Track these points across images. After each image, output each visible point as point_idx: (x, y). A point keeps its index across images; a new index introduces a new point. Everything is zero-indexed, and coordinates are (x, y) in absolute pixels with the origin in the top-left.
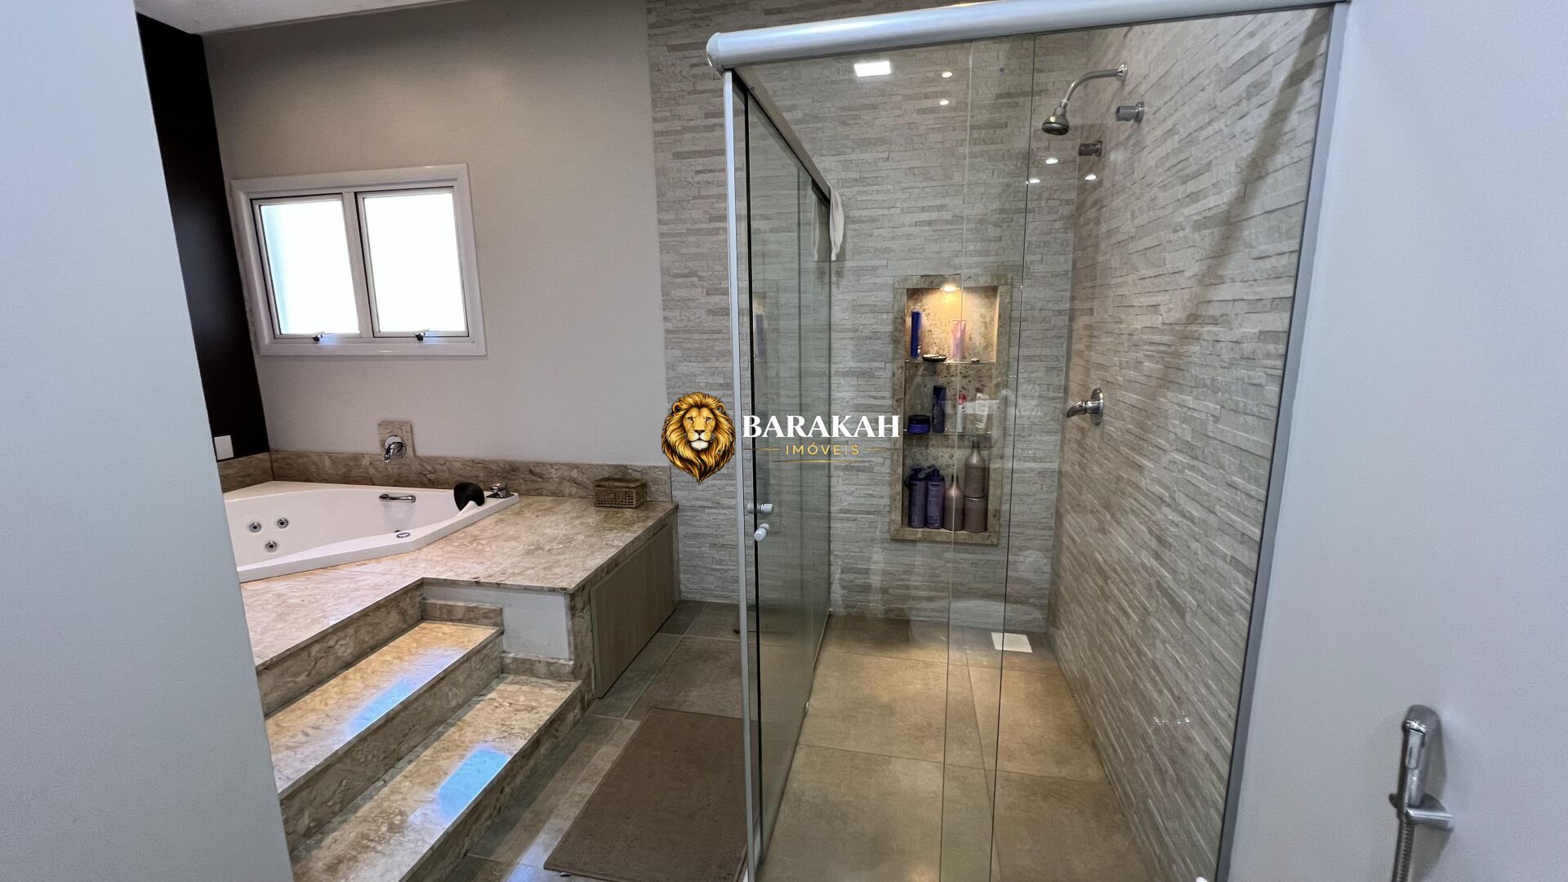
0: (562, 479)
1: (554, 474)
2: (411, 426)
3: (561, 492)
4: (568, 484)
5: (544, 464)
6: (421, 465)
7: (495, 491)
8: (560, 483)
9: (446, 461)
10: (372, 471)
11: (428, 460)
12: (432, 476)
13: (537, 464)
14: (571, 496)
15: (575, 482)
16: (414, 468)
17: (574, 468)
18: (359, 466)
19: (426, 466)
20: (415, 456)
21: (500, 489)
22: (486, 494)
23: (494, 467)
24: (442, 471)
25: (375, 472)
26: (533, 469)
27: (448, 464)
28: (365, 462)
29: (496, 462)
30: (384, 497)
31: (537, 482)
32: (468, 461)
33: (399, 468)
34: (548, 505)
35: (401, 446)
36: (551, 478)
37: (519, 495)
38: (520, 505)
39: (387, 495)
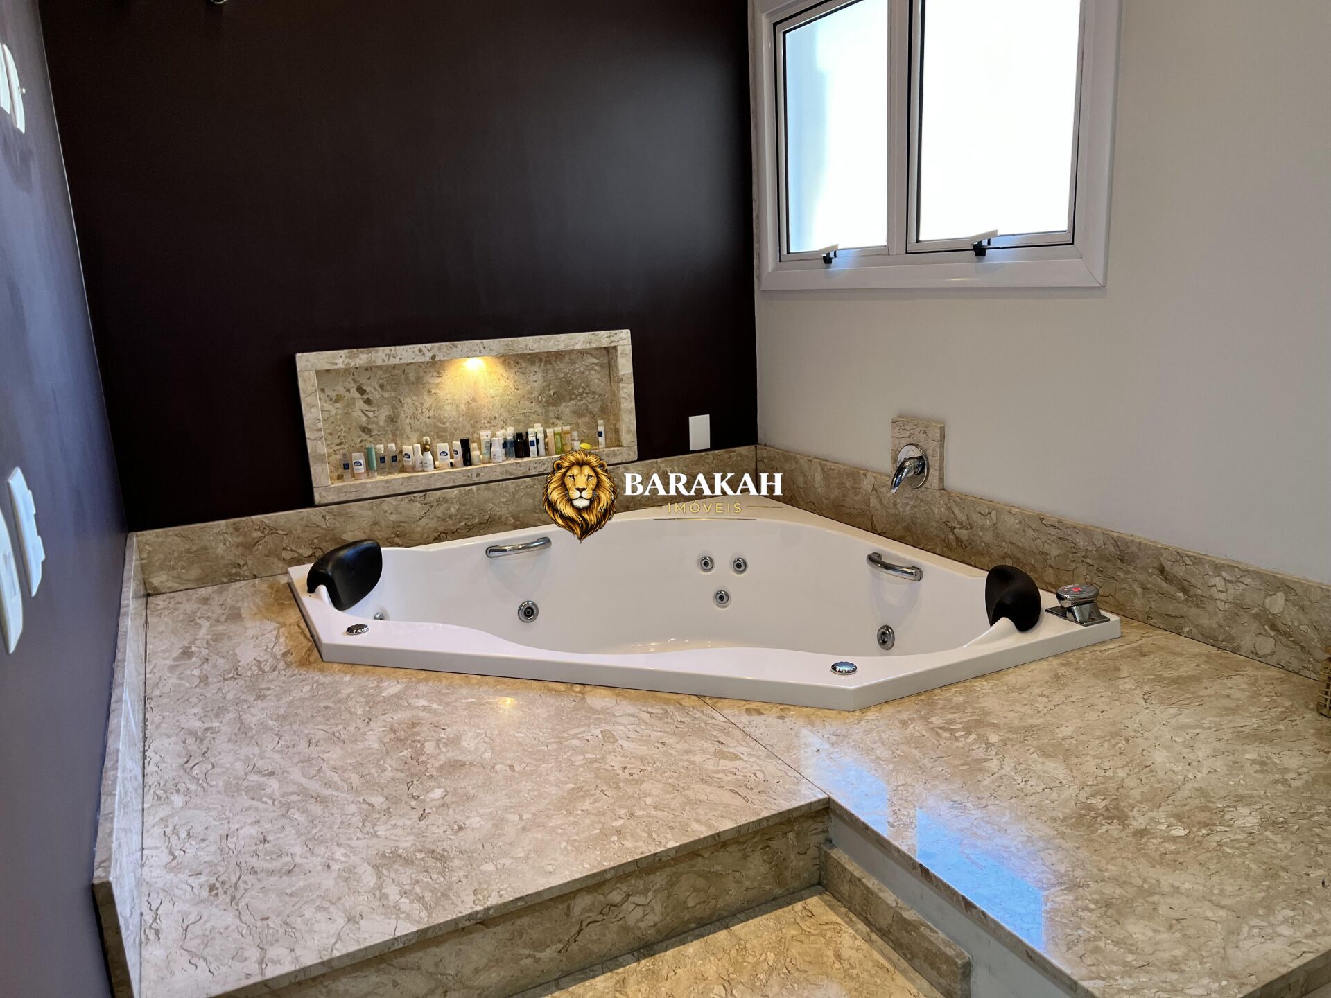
0: (1239, 607)
1: (1221, 590)
2: (942, 429)
3: (1229, 639)
4: (1254, 626)
5: (1198, 561)
6: (949, 508)
7: (1066, 604)
8: (1233, 617)
9: (992, 508)
10: (873, 502)
11: (963, 500)
12: (964, 534)
13: (1180, 557)
14: (1255, 655)
15: (1272, 623)
16: (936, 511)
17: (1277, 589)
18: (856, 490)
19: (956, 511)
20: (942, 489)
21: (1080, 602)
22: (1048, 600)
23: (1081, 542)
24: (982, 528)
25: (879, 506)
26: (1167, 565)
27: (994, 514)
28: (866, 484)
29: (1087, 532)
30: (875, 559)
31: (1173, 598)
32: (1029, 517)
33: (914, 507)
34: (1188, 669)
35: (922, 465)
36: (1211, 598)
37: (1122, 621)
38: (1117, 650)
39: (880, 556)
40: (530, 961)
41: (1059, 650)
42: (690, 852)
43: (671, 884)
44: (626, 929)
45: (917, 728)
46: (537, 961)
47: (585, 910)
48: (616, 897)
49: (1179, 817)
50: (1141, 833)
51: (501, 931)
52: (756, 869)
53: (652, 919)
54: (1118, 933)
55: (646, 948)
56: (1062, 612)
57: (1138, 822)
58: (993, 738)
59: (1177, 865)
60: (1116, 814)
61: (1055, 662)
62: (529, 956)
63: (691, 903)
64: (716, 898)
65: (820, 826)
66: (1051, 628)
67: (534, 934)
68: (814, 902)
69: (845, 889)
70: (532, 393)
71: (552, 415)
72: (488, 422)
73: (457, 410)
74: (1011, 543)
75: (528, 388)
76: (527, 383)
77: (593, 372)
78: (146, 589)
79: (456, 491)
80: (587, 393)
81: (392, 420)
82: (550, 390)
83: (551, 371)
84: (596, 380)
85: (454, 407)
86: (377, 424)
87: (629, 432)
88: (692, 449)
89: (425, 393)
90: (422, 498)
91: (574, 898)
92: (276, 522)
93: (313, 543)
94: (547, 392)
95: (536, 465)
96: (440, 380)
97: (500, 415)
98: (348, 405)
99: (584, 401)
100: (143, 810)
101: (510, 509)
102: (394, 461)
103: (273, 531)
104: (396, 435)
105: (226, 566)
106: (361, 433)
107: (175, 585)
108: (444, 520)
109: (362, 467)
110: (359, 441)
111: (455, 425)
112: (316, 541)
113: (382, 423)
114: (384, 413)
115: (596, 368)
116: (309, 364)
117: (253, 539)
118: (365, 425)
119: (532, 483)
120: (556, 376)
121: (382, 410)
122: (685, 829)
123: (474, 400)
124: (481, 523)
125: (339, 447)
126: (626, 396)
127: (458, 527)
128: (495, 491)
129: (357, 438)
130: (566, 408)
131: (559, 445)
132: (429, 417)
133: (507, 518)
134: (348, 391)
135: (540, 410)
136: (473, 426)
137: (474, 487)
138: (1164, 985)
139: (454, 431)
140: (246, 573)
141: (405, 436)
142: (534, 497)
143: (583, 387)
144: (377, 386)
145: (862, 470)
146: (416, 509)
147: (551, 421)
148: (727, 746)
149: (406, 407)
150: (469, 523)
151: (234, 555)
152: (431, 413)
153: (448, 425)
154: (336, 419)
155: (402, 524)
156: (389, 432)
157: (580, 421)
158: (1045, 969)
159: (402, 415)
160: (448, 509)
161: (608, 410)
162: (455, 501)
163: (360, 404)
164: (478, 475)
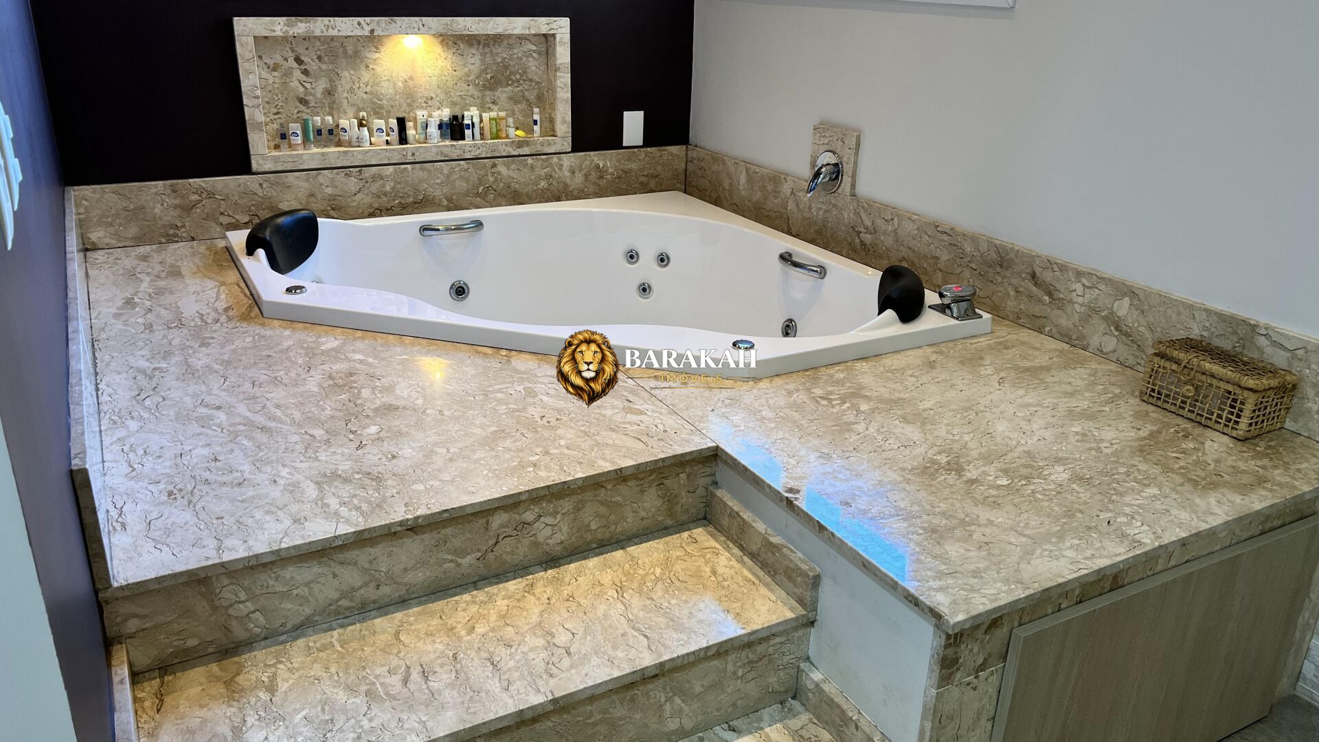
0: (1093, 310)
1: (1080, 295)
2: (858, 138)
3: (1082, 337)
4: (1103, 327)
5: (1063, 268)
6: (857, 214)
7: (946, 301)
8: (1086, 319)
9: (895, 214)
10: (791, 205)
11: (871, 206)
12: (868, 238)
13: (1050, 264)
14: (1101, 353)
15: (1116, 324)
16: (846, 215)
17: (1125, 294)
18: (776, 193)
19: (864, 216)
20: (853, 195)
21: (957, 300)
22: (931, 297)
23: (968, 248)
24: (885, 233)
25: (795, 210)
26: (1038, 271)
27: (896, 220)
28: (786, 188)
29: (974, 239)
30: (786, 258)
31: (1040, 301)
32: (926, 223)
33: (826, 211)
34: (1041, 360)
35: (837, 172)
36: (1071, 302)
37: (993, 320)
38: (984, 343)
39: (790, 255)
40: (452, 565)
41: (935, 341)
42: (595, 483)
43: (578, 509)
44: (536, 544)
45: (800, 397)
46: (459, 565)
47: (502, 526)
48: (529, 516)
49: (1006, 472)
50: (972, 482)
51: (428, 538)
52: (650, 503)
53: (559, 537)
54: (937, 550)
55: (552, 561)
56: (943, 309)
57: (971, 473)
58: (864, 407)
59: (996, 505)
60: (956, 467)
61: (929, 350)
62: (452, 561)
63: (593, 526)
64: (616, 524)
65: (709, 470)
66: (930, 321)
67: (456, 543)
68: (699, 532)
69: (725, 522)
70: (469, 76)
71: (488, 99)
72: (425, 102)
73: (394, 88)
74: (909, 248)
75: (466, 70)
76: (465, 65)
77: (531, 59)
78: (84, 244)
79: (391, 168)
80: (524, 80)
81: (329, 93)
82: (487, 74)
83: (488, 55)
84: (534, 66)
85: (392, 84)
86: (314, 95)
87: (564, 122)
88: (624, 145)
89: (363, 67)
90: (358, 173)
91: (493, 515)
92: (214, 187)
93: (250, 211)
94: (484, 76)
95: (470, 149)
96: (377, 55)
97: (437, 95)
98: (285, 75)
99: (521, 88)
100: (101, 431)
101: (444, 191)
102: (331, 135)
103: (211, 195)
104: (333, 108)
105: (165, 226)
106: (298, 104)
107: (113, 242)
108: (379, 197)
109: (299, 137)
110: (296, 111)
111: (392, 103)
112: (253, 208)
113: (319, 95)
114: (321, 85)
115: (534, 55)
116: (246, 28)
117: (191, 202)
118: (302, 96)
119: (466, 166)
120: (494, 60)
121: (320, 82)
122: (591, 464)
123: (411, 78)
124: (415, 203)
125: (276, 117)
126: (563, 86)
127: (393, 205)
128: (429, 171)
129: (294, 108)
130: (503, 93)
131: (494, 130)
132: (366, 93)
133: (440, 199)
134: (286, 60)
135: (476, 94)
136: (409, 105)
137: (409, 166)
138: (965, 586)
139: (390, 108)
140: (184, 235)
141: (342, 110)
142: (467, 181)
143: (520, 74)
144: (314, 57)
145: (784, 174)
146: (352, 184)
147: (487, 106)
148: (634, 403)
149: (343, 81)
150: (403, 202)
151: (171, 216)
152: (368, 89)
153: (384, 102)
154: (273, 87)
155: (338, 198)
156: (327, 105)
157: (516, 108)
158: (875, 575)
159: (340, 89)
160: (383, 186)
161: (544, 99)
162: (389, 179)
163: (297, 74)
164: (413, 154)
